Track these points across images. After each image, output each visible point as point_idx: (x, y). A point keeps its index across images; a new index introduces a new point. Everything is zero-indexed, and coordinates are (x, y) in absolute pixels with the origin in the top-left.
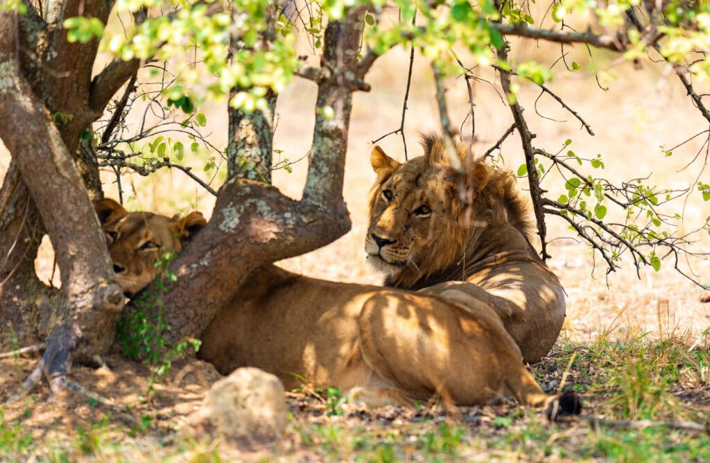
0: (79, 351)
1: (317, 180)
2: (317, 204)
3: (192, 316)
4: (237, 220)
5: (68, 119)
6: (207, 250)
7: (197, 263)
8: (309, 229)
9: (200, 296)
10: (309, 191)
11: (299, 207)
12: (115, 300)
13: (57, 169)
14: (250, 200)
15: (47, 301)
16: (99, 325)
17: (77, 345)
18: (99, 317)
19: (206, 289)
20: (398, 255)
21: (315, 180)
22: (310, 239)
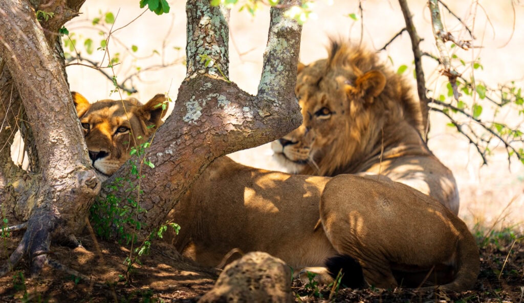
0: (56, 231)
1: (273, 77)
2: (273, 99)
3: (157, 201)
4: (199, 113)
5: (50, 17)
6: (172, 140)
7: (163, 151)
8: (265, 123)
9: (165, 182)
10: (265, 87)
11: (256, 101)
12: (91, 184)
13: (41, 63)
14: (211, 95)
15: (23, 184)
16: (76, 207)
17: (56, 225)
18: (77, 200)
19: (171, 176)
20: (299, 154)
21: (270, 78)
22: (266, 132)
